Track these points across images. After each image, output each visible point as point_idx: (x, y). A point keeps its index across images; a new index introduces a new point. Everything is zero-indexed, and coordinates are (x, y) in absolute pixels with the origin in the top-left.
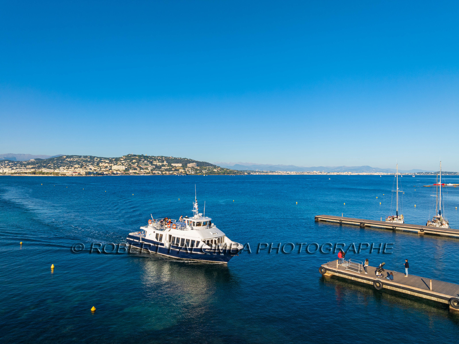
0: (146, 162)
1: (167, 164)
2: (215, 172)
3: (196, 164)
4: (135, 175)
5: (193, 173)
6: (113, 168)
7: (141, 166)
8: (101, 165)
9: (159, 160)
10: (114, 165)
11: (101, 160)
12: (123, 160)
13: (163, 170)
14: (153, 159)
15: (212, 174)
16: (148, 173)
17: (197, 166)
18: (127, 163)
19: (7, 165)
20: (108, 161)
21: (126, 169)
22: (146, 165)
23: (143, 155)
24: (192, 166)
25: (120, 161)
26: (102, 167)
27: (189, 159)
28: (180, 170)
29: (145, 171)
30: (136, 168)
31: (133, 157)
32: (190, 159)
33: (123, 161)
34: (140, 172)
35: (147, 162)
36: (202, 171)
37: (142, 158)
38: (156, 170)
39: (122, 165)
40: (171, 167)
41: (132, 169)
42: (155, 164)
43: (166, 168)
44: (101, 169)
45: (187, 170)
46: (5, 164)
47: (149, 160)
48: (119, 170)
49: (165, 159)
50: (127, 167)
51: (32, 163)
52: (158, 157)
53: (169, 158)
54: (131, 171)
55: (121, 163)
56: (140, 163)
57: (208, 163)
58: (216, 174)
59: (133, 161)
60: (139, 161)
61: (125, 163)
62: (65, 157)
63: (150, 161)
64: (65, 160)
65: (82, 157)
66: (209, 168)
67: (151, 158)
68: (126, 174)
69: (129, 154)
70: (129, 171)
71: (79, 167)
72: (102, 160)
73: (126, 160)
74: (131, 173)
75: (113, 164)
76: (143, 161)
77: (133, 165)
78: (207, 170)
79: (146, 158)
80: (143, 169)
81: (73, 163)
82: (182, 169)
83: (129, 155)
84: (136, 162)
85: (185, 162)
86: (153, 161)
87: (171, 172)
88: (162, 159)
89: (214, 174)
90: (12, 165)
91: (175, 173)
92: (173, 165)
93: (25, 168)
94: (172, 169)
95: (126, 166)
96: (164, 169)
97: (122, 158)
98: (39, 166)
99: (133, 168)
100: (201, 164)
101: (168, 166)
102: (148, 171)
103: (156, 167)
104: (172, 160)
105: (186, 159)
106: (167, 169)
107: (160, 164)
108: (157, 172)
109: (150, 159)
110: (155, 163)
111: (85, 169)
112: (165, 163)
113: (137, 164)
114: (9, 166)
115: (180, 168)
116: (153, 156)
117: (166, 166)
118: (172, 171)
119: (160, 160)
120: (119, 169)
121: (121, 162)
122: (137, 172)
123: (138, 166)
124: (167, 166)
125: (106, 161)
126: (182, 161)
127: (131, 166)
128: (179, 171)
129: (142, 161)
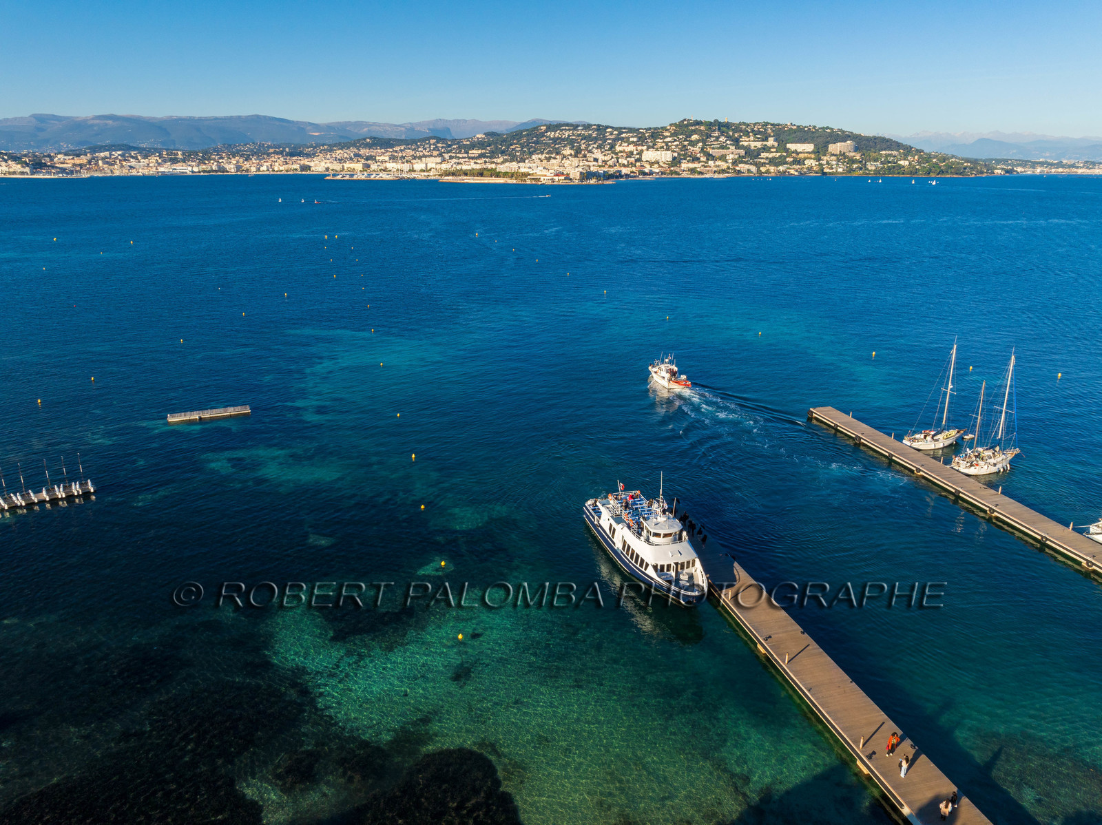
0: (724, 141)
1: (776, 144)
2: (903, 167)
3: (853, 143)
4: (692, 176)
5: (840, 170)
6: (644, 158)
7: (711, 151)
8: (618, 148)
9: (755, 135)
10: (647, 150)
11: (621, 133)
12: (669, 134)
13: (762, 161)
14: (741, 131)
15: (894, 173)
16: (723, 171)
17: (855, 151)
18: (678, 143)
19: (434, 149)
20: (635, 139)
21: (674, 158)
22: (722, 147)
23: (717, 120)
24: (840, 151)
25: (661, 139)
26: (620, 154)
27: (836, 128)
28: (808, 163)
29: (718, 166)
30: (698, 155)
31: (693, 128)
32: (840, 130)
33: (670, 137)
34: (705, 167)
35: (726, 141)
36: (865, 164)
37: (715, 131)
38: (746, 163)
39: (665, 147)
40: (785, 154)
41: (688, 158)
42: (745, 144)
43: (771, 155)
44: (618, 159)
45: (824, 162)
46: (430, 147)
47: (731, 133)
48: (658, 163)
49: (773, 131)
50: (676, 155)
51: (479, 144)
52: (755, 124)
53: (784, 127)
54: (685, 165)
55: (663, 142)
56: (709, 141)
57: (888, 140)
58: (903, 174)
59: (693, 137)
60: (708, 138)
61: (673, 142)
62: (545, 127)
63: (733, 138)
64: (544, 136)
65: (580, 128)
66: (887, 156)
67: (737, 128)
68: (671, 173)
69: (685, 120)
70: (680, 163)
71: (571, 155)
72: (623, 135)
73: (676, 136)
74: (684, 171)
75: (645, 147)
76: (717, 138)
77: (692, 149)
78: (882, 163)
79: (723, 127)
80: (713, 158)
81: (560, 143)
82: (814, 159)
83: (685, 122)
84: (698, 141)
85: (823, 138)
86: (741, 137)
87: (781, 168)
88: (765, 130)
89: (898, 173)
90: (442, 147)
91: (792, 171)
92: (791, 146)
93: (466, 155)
94: (787, 159)
95: (675, 152)
96: (767, 158)
97: (667, 130)
98: (493, 152)
99: (690, 156)
100: (866, 145)
101: (776, 152)
102: (724, 165)
103: (746, 153)
104: (790, 134)
105: (828, 131)
106: (774, 158)
107: (759, 144)
108: (747, 167)
109: (734, 131)
110: (745, 142)
111: (584, 158)
112: (771, 142)
113: (700, 145)
114: (437, 152)
115: (809, 156)
116: (744, 124)
117: (772, 150)
118: (786, 163)
119: (759, 132)
120: (657, 158)
121: (665, 140)
122: (698, 169)
123: (702, 149)
124: (774, 150)
125: (631, 139)
126: (818, 137)
127: (687, 150)
128: (805, 165)
129: (714, 137)
